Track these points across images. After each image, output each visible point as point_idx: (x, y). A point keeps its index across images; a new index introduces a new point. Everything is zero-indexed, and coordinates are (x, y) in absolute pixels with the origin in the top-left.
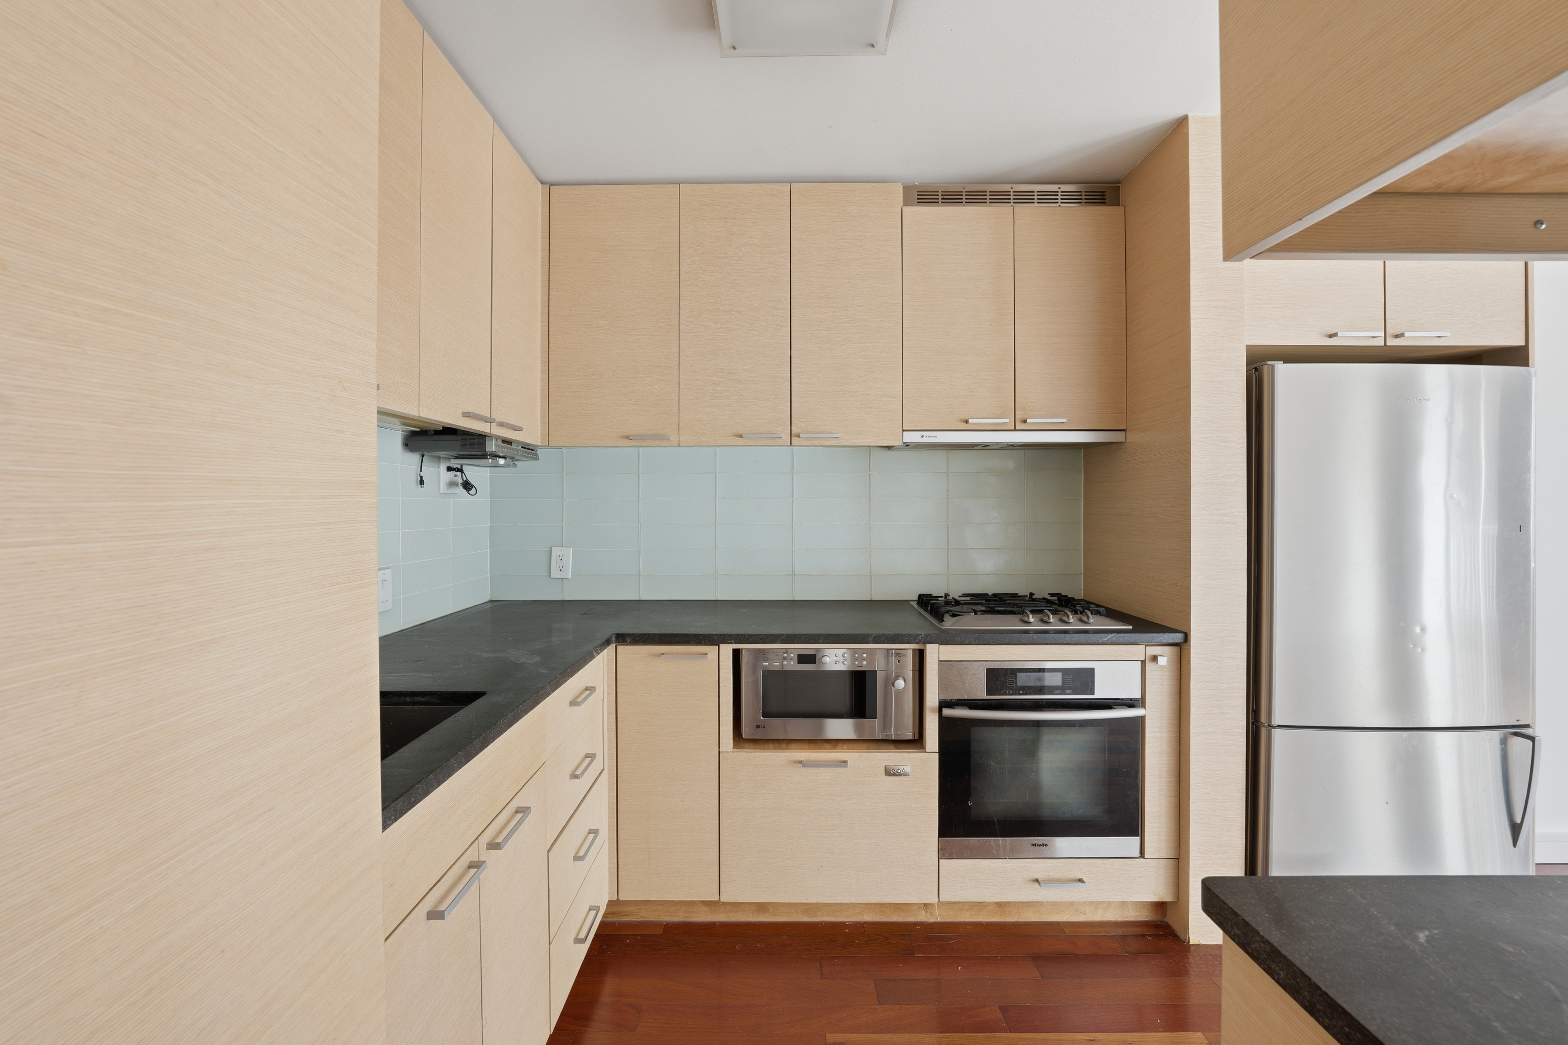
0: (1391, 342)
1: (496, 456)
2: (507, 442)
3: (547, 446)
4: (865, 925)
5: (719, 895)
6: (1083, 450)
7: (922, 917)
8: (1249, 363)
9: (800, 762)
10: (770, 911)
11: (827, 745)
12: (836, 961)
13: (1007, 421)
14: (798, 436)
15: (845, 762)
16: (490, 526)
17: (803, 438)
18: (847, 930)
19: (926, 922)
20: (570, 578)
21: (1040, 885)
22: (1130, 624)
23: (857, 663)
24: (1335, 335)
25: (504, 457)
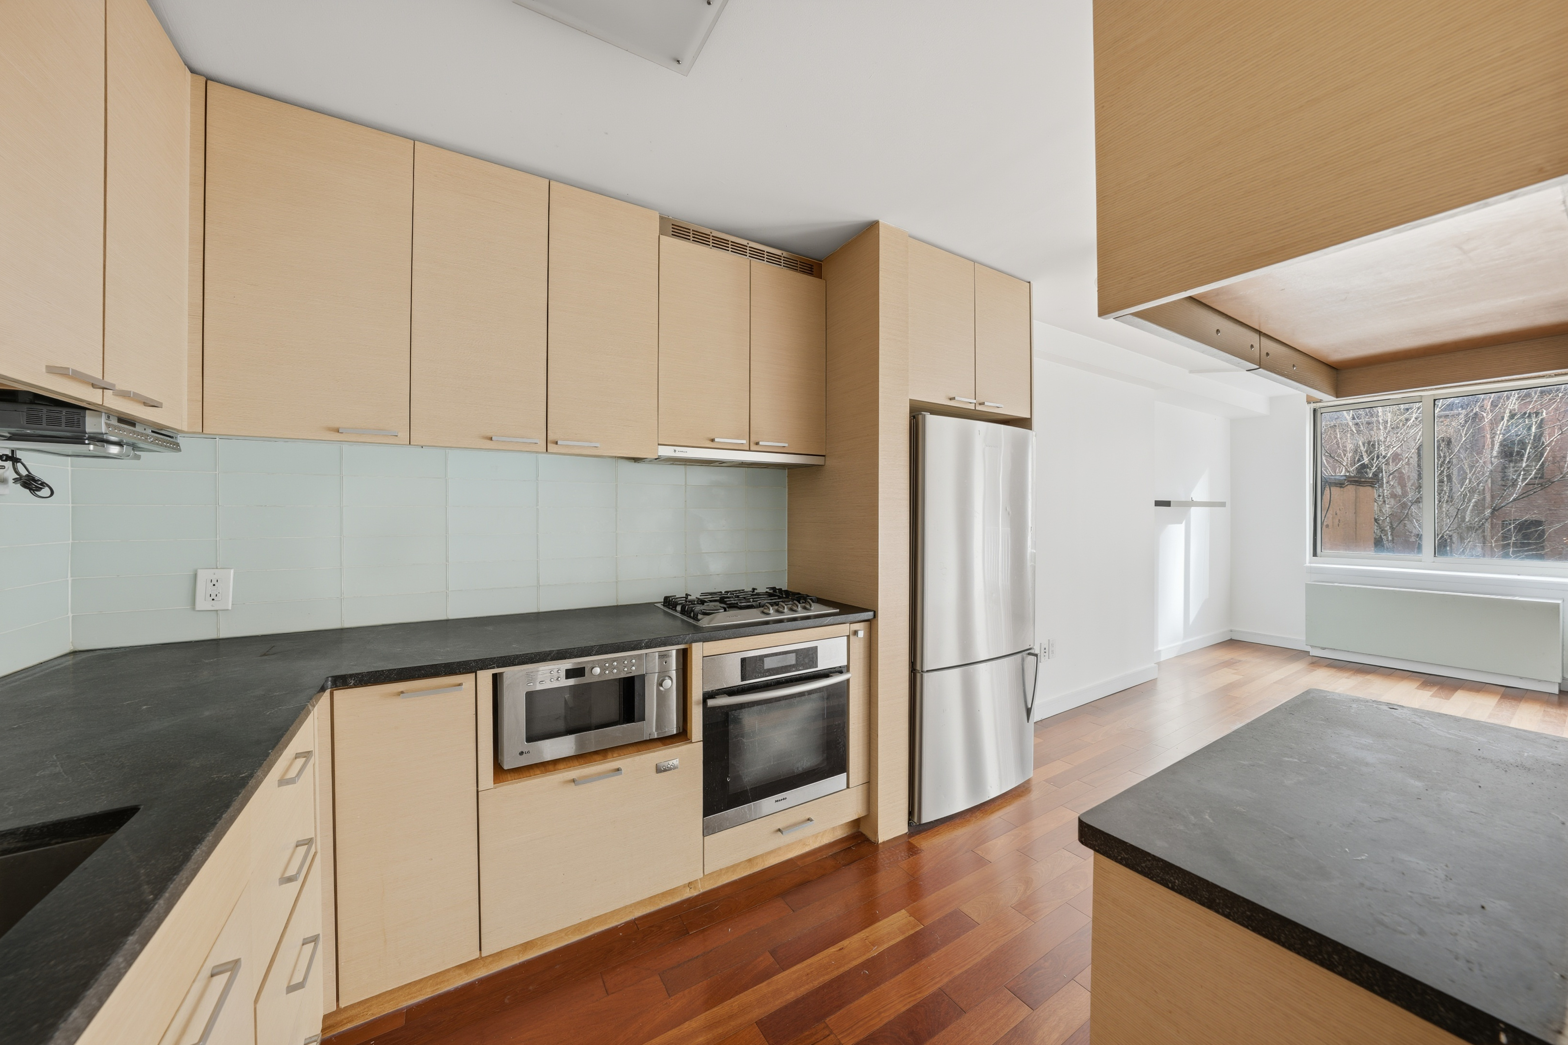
0: (979, 408)
1: (100, 440)
2: (127, 421)
3: (199, 433)
4: (636, 922)
5: (480, 950)
6: (787, 470)
7: (688, 894)
8: (911, 412)
9: (574, 781)
10: (538, 945)
11: (596, 757)
12: (618, 970)
13: (744, 442)
14: (556, 443)
15: (618, 770)
16: (72, 543)
17: (561, 445)
18: (621, 934)
19: (690, 898)
20: (230, 608)
21: (782, 833)
22: (837, 608)
23: (626, 669)
24: (954, 398)
25: (119, 444)
